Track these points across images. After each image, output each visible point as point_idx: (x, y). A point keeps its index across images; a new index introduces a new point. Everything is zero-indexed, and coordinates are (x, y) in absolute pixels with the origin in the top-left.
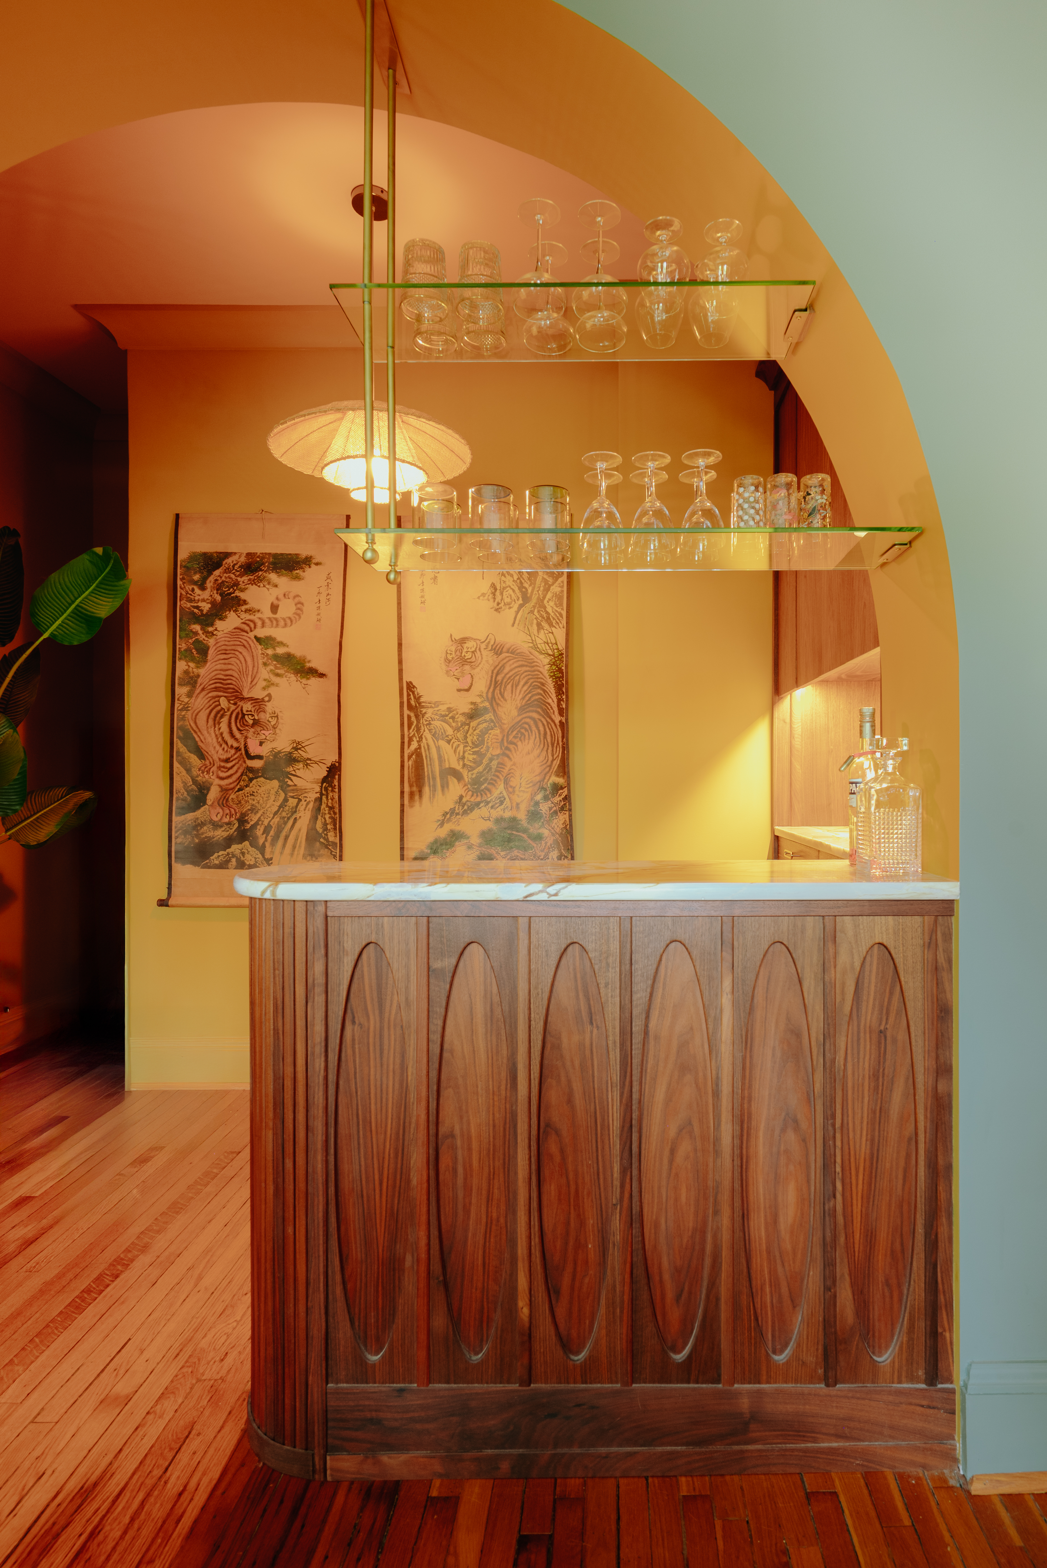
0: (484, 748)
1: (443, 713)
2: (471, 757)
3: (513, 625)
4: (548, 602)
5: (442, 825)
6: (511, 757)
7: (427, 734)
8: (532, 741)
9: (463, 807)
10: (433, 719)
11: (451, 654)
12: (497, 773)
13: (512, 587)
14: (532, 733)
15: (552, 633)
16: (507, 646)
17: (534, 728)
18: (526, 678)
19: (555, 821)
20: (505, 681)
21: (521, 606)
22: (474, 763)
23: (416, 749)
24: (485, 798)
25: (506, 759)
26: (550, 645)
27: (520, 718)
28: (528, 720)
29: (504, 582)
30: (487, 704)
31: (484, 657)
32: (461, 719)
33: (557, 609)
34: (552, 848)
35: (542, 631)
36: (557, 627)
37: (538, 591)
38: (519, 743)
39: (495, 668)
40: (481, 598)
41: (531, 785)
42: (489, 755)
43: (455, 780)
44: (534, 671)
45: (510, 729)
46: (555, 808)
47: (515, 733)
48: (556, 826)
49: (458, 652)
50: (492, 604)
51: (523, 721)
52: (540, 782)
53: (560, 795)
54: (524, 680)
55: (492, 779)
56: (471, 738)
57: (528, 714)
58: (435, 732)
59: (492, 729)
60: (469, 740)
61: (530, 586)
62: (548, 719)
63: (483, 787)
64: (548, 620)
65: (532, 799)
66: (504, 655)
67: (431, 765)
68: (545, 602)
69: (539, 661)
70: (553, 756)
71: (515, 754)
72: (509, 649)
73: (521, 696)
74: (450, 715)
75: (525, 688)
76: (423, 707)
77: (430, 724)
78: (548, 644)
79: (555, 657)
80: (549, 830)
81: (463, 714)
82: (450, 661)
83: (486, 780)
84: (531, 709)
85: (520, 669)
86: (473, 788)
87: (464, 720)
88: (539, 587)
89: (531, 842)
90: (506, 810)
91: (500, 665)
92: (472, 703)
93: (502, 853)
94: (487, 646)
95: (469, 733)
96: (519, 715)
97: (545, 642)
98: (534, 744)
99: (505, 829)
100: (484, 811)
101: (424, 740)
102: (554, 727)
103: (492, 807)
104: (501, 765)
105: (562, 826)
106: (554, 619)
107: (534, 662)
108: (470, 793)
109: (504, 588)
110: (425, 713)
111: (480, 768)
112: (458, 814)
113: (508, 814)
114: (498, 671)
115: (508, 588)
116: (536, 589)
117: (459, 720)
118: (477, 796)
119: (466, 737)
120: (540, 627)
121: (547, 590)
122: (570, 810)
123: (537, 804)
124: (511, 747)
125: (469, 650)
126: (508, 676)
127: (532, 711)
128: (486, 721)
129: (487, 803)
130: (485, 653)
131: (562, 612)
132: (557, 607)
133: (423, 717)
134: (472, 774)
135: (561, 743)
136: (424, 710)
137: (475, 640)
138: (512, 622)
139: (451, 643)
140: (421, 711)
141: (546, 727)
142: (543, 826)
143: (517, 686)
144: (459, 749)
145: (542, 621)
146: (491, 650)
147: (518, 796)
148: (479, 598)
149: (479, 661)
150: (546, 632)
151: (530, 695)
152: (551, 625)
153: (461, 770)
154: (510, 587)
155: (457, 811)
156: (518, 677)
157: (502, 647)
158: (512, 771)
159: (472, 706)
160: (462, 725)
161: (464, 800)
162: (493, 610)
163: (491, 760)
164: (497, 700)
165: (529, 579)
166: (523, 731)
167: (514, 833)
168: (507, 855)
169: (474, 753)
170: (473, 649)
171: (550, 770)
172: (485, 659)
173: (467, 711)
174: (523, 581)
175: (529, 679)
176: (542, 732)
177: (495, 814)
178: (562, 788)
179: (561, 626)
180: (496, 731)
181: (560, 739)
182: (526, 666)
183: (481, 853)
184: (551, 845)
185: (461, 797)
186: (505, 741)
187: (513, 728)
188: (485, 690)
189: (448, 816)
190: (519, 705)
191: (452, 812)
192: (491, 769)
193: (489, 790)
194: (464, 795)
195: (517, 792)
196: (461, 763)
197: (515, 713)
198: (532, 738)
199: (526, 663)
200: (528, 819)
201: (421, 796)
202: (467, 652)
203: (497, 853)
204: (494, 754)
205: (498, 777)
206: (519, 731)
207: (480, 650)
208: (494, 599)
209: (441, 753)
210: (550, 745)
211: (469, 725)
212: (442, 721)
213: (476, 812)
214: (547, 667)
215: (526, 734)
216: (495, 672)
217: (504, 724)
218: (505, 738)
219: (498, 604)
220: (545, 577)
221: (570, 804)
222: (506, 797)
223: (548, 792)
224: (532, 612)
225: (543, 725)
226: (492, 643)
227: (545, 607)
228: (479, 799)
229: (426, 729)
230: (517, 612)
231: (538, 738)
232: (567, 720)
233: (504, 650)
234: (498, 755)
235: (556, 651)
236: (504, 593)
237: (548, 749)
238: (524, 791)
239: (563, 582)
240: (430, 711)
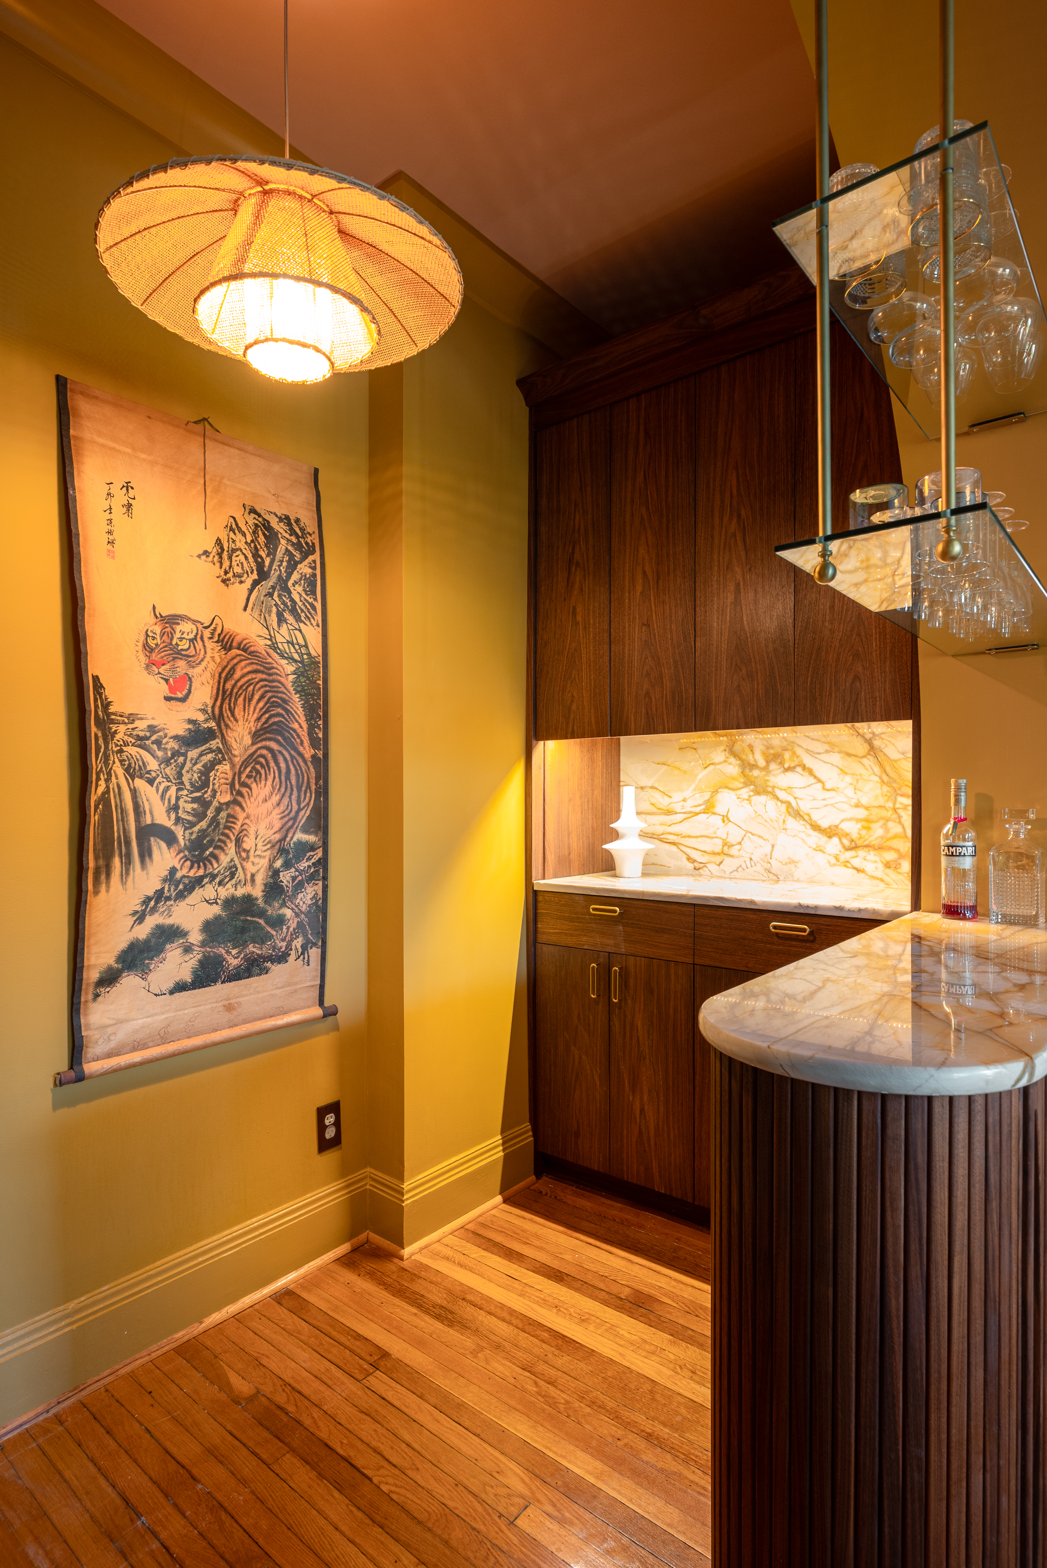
0: (209, 793)
1: (142, 734)
2: (189, 807)
3: (245, 609)
4: (294, 586)
5: (140, 918)
6: (244, 805)
7: (118, 769)
8: (269, 782)
9: (177, 886)
10: (126, 744)
11: (154, 638)
12: (227, 831)
13: (244, 551)
14: (269, 770)
15: (300, 631)
16: (238, 639)
17: (272, 764)
18: (262, 690)
19: (300, 896)
20: (235, 691)
21: (255, 583)
22: (194, 815)
23: (103, 794)
24: (210, 870)
25: (238, 808)
26: (297, 647)
27: (255, 747)
28: (264, 752)
29: (234, 541)
30: (212, 724)
31: (208, 650)
32: (173, 745)
33: (308, 598)
34: (295, 933)
35: (285, 625)
36: (308, 623)
37: (279, 566)
38: (254, 786)
39: (223, 670)
40: (203, 557)
41: (269, 846)
42: (215, 804)
43: (163, 845)
44: (273, 681)
45: (243, 763)
46: (300, 878)
47: (248, 769)
48: (301, 903)
49: (165, 637)
50: (217, 570)
51: (258, 753)
52: (280, 841)
53: (309, 859)
54: (260, 693)
55: (220, 840)
56: (189, 776)
57: (264, 743)
58: (130, 764)
59: (220, 763)
60: (186, 779)
61: (268, 555)
62: (292, 752)
63: (208, 853)
64: (294, 611)
65: (271, 866)
66: (235, 652)
67: (123, 820)
68: (290, 584)
69: (279, 667)
70: (299, 803)
71: (248, 802)
72: (240, 644)
73: (256, 715)
74: (154, 738)
75: (261, 704)
76: (113, 722)
77: (121, 751)
78: (293, 645)
79: (304, 666)
80: (292, 909)
81: (176, 738)
82: (152, 650)
83: (211, 842)
84: (268, 735)
85: (254, 676)
86: (193, 856)
87: (176, 747)
88: (282, 561)
89: (269, 929)
90: (239, 886)
91: (229, 667)
92: (190, 721)
93: (234, 952)
94: (212, 634)
95: (186, 768)
96: (253, 744)
97: (288, 642)
98: (273, 786)
99: (237, 914)
100: (209, 891)
101: (113, 778)
102: (302, 764)
103: (220, 884)
104: (232, 817)
105: (310, 902)
106: (302, 611)
107: (273, 668)
108: (188, 863)
109: (234, 551)
110: (116, 732)
111: (203, 824)
112: (168, 899)
113: (240, 892)
114: (226, 676)
115: (239, 553)
116: (276, 563)
117: (169, 746)
118: (199, 867)
119: (180, 775)
120: (281, 619)
121: (293, 566)
122: (325, 878)
123: (276, 873)
124: (244, 790)
125: (185, 636)
126: (239, 684)
127: (270, 739)
128: (211, 751)
129: (213, 877)
130: (209, 645)
131: (315, 604)
132: (307, 595)
133: (112, 740)
134: (191, 834)
135: (313, 787)
136: (114, 728)
137: (195, 622)
138: (244, 604)
139: (154, 620)
140: (110, 728)
141: (290, 763)
142: (284, 905)
143: (250, 700)
144: (169, 793)
145: (284, 610)
146: (217, 642)
147: (253, 864)
148: (199, 556)
149: (201, 656)
150: (291, 627)
151: (267, 716)
152: (298, 619)
153: (173, 828)
154: (241, 550)
155: (166, 894)
156: (252, 687)
157: (232, 638)
158: (245, 827)
159: (190, 726)
160: (173, 755)
161: (179, 875)
162: (220, 580)
163: (218, 810)
164: (226, 719)
165: (266, 546)
166: (258, 767)
167: (249, 918)
168: (240, 953)
169: (194, 800)
170: (191, 636)
171: (294, 824)
172: (209, 654)
173: (181, 732)
174: (259, 547)
175: (267, 692)
176: (284, 770)
177: (224, 892)
178: (313, 848)
179: (314, 623)
180: (225, 767)
181: (313, 781)
182: (262, 672)
183: (204, 956)
184: (294, 929)
185: (173, 871)
186: (236, 782)
187: (245, 763)
188: (210, 703)
189: (152, 903)
190: (253, 729)
191: (159, 895)
192: (218, 824)
193: (217, 858)
194: (178, 867)
195: (252, 859)
196: (173, 816)
197: (248, 740)
198: (270, 778)
199: (262, 668)
200: (265, 896)
201: (108, 875)
202: (181, 639)
203: (228, 952)
204: (222, 801)
205: (228, 837)
206: (253, 768)
207: (202, 638)
208: (221, 563)
209: (139, 800)
210: (295, 789)
211: (185, 755)
212: (140, 746)
213: (198, 894)
214: (291, 678)
215: (263, 772)
216: (223, 675)
217: (235, 756)
218: (237, 778)
219: (226, 573)
220: (290, 548)
221: (326, 870)
222: (239, 866)
223: (291, 856)
224: (270, 595)
225: (285, 759)
226: (219, 631)
227: (290, 593)
228: (201, 872)
229: (116, 760)
230: (251, 591)
231: (277, 779)
232: (326, 755)
233: (234, 644)
234: (228, 804)
235: (305, 657)
236: (234, 559)
237: (291, 794)
238: (259, 856)
239: (314, 561)
240: (122, 728)
